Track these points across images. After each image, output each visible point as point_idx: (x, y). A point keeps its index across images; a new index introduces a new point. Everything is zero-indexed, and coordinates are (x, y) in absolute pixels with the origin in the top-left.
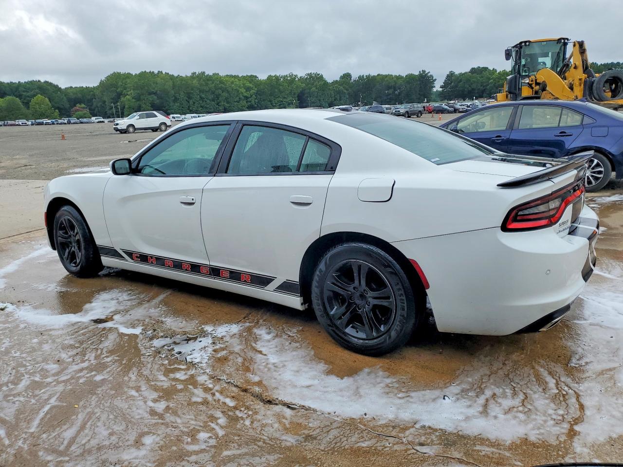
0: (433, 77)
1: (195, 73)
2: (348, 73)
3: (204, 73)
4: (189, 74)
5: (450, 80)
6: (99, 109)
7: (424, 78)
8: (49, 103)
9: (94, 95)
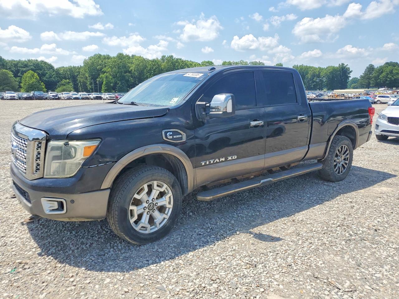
1: (165, 56)
3: (172, 56)
4: (159, 58)
5: (369, 71)
6: (82, 84)
7: (343, 69)
8: (37, 76)
9: (79, 72)
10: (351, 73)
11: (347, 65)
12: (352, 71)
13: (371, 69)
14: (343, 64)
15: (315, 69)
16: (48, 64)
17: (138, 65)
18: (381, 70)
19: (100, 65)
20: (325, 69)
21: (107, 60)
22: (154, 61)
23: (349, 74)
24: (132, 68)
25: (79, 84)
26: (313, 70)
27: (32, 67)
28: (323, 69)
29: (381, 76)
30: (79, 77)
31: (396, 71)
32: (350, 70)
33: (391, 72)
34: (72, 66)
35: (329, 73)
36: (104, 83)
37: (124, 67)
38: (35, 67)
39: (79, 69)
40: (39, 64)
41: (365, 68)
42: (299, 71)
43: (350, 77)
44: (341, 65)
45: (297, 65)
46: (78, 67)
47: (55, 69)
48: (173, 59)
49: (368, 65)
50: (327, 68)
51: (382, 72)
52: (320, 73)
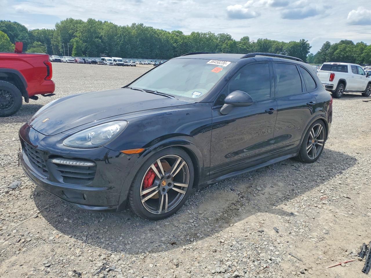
0: (309, 45)
1: (135, 24)
2: (247, 37)
3: (142, 24)
4: (130, 25)
5: (325, 48)
6: (55, 47)
7: (303, 45)
8: (8, 37)
9: (52, 35)
10: (310, 49)
11: (307, 41)
12: (311, 47)
13: (327, 45)
14: (303, 40)
15: (278, 43)
16: (21, 26)
17: (108, 31)
18: (336, 47)
19: (72, 29)
20: (288, 44)
21: (78, 25)
22: (124, 28)
23: (309, 49)
24: (102, 33)
25: (53, 47)
26: (276, 44)
27: (4, 28)
28: (286, 43)
29: (335, 53)
30: (52, 41)
31: (348, 49)
32: (310, 46)
33: (344, 49)
34: (46, 29)
35: (291, 47)
36: (75, 47)
37: (95, 32)
38: (7, 28)
39: (53, 32)
40: (11, 25)
41: (322, 45)
42: (263, 44)
43: (309, 52)
44: (302, 41)
45: (262, 39)
46: (52, 30)
47: (28, 31)
48: (143, 26)
49: (325, 42)
50: (289, 43)
51: (337, 49)
52: (282, 47)
